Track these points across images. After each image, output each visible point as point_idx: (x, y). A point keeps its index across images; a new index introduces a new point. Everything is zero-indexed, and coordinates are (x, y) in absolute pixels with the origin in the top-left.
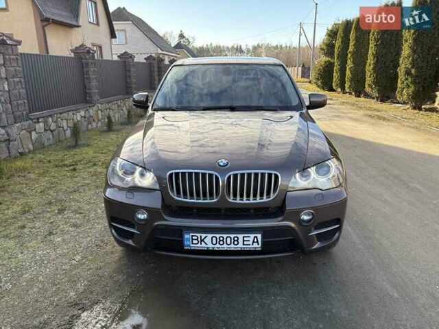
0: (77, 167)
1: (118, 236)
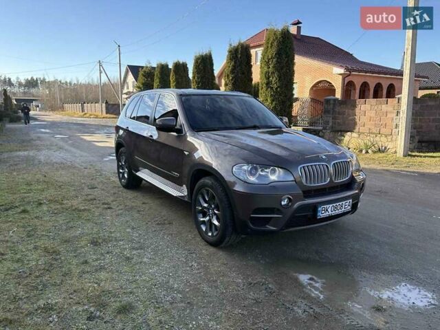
1: (255, 226)
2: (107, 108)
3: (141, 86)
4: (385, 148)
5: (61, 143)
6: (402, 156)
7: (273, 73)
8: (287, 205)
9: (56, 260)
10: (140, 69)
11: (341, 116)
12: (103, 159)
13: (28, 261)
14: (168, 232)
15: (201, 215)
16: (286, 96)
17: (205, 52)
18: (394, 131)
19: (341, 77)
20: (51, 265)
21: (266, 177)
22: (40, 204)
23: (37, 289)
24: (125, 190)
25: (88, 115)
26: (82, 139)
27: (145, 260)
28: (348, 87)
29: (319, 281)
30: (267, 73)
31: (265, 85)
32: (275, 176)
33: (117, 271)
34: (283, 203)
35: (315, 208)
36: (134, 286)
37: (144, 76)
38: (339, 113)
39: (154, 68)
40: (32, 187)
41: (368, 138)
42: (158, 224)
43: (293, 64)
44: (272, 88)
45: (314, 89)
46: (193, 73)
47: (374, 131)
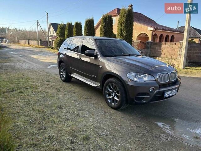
0: (23, 91)
1: (137, 101)
2: (41, 43)
3: (59, 33)
4: (174, 65)
5: (24, 60)
6: (182, 69)
7: (124, 29)
8: (152, 91)
9: (45, 115)
10: (58, 25)
11: (154, 50)
12: (47, 67)
13: (32, 116)
14: (91, 102)
15: (108, 95)
16: (129, 40)
17: (90, 18)
18: (178, 57)
19: (151, 31)
20: (44, 118)
21: (142, 78)
22: (27, 89)
23: (42, 129)
24: (64, 83)
25: (32, 46)
26: (33, 58)
27: (86, 115)
28: (154, 36)
29: (167, 125)
30: (121, 29)
31: (119, 35)
32: (146, 78)
33: (76, 121)
34: (151, 90)
35: (163, 93)
36: (86, 128)
37: (60, 28)
38: (153, 49)
39: (65, 25)
40: (20, 80)
41: (166, 60)
42: (85, 99)
43: (133, 25)
44: (123, 36)
45: (139, 37)
46: (85, 28)
47: (169, 57)
